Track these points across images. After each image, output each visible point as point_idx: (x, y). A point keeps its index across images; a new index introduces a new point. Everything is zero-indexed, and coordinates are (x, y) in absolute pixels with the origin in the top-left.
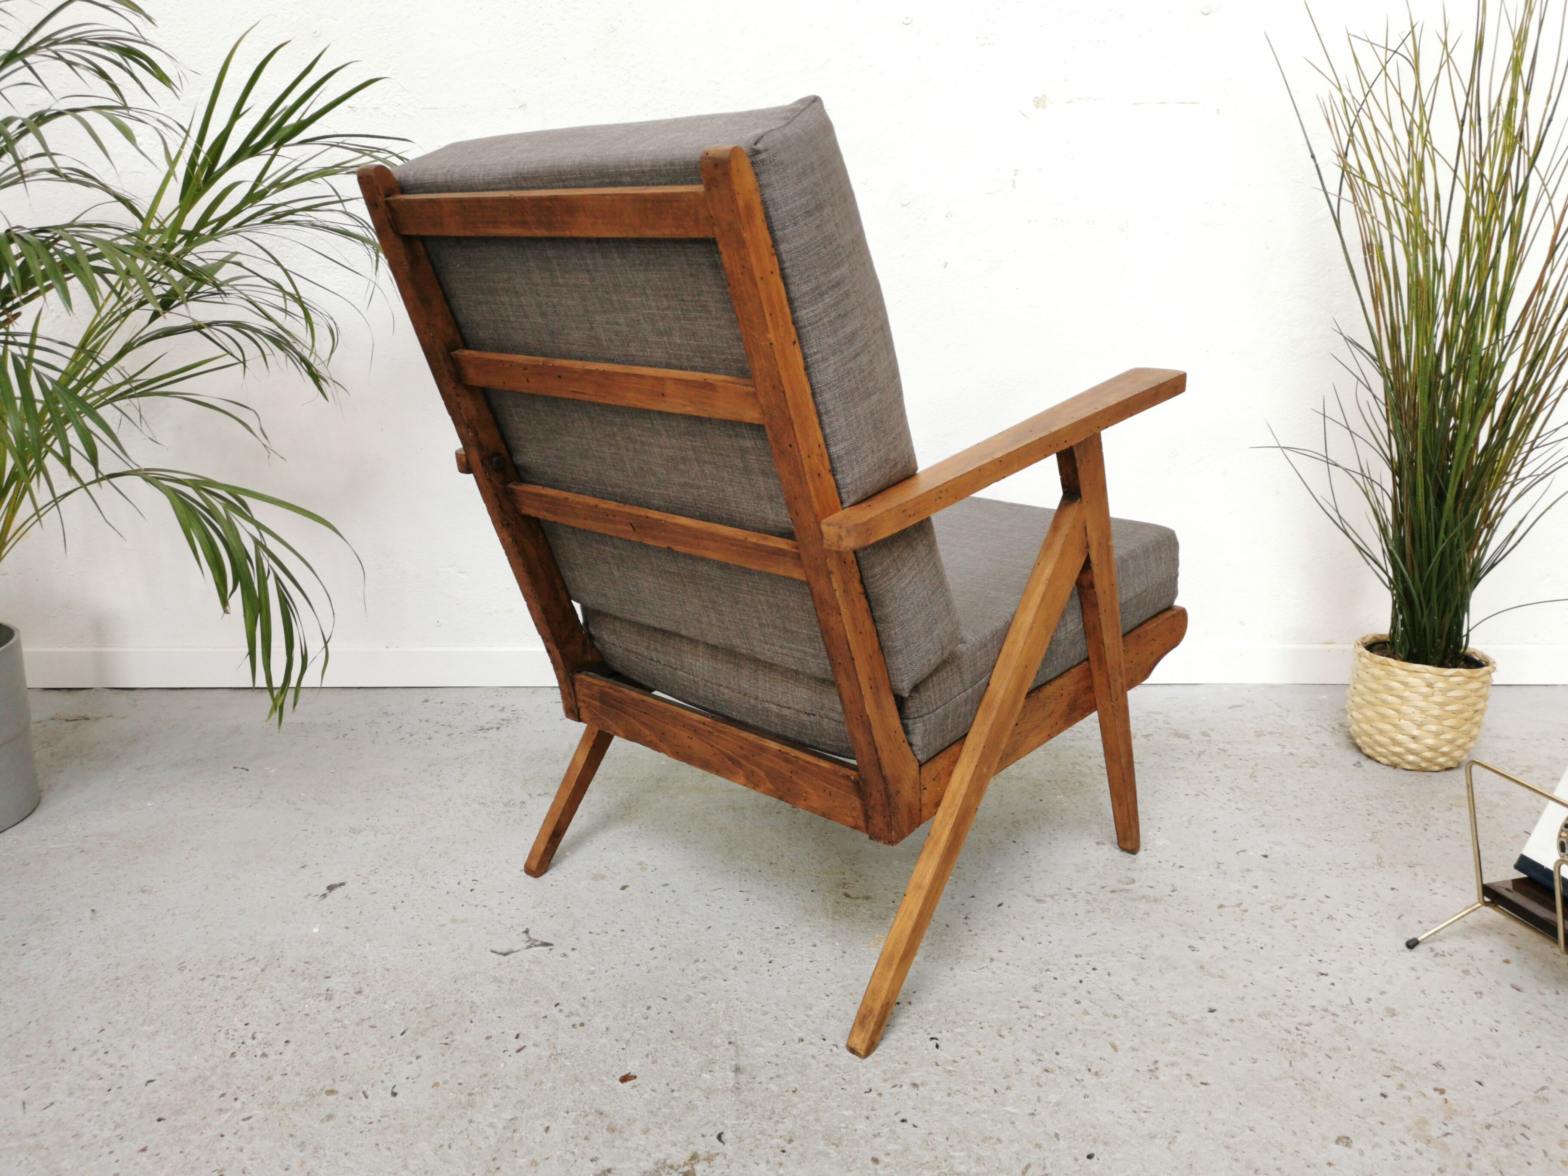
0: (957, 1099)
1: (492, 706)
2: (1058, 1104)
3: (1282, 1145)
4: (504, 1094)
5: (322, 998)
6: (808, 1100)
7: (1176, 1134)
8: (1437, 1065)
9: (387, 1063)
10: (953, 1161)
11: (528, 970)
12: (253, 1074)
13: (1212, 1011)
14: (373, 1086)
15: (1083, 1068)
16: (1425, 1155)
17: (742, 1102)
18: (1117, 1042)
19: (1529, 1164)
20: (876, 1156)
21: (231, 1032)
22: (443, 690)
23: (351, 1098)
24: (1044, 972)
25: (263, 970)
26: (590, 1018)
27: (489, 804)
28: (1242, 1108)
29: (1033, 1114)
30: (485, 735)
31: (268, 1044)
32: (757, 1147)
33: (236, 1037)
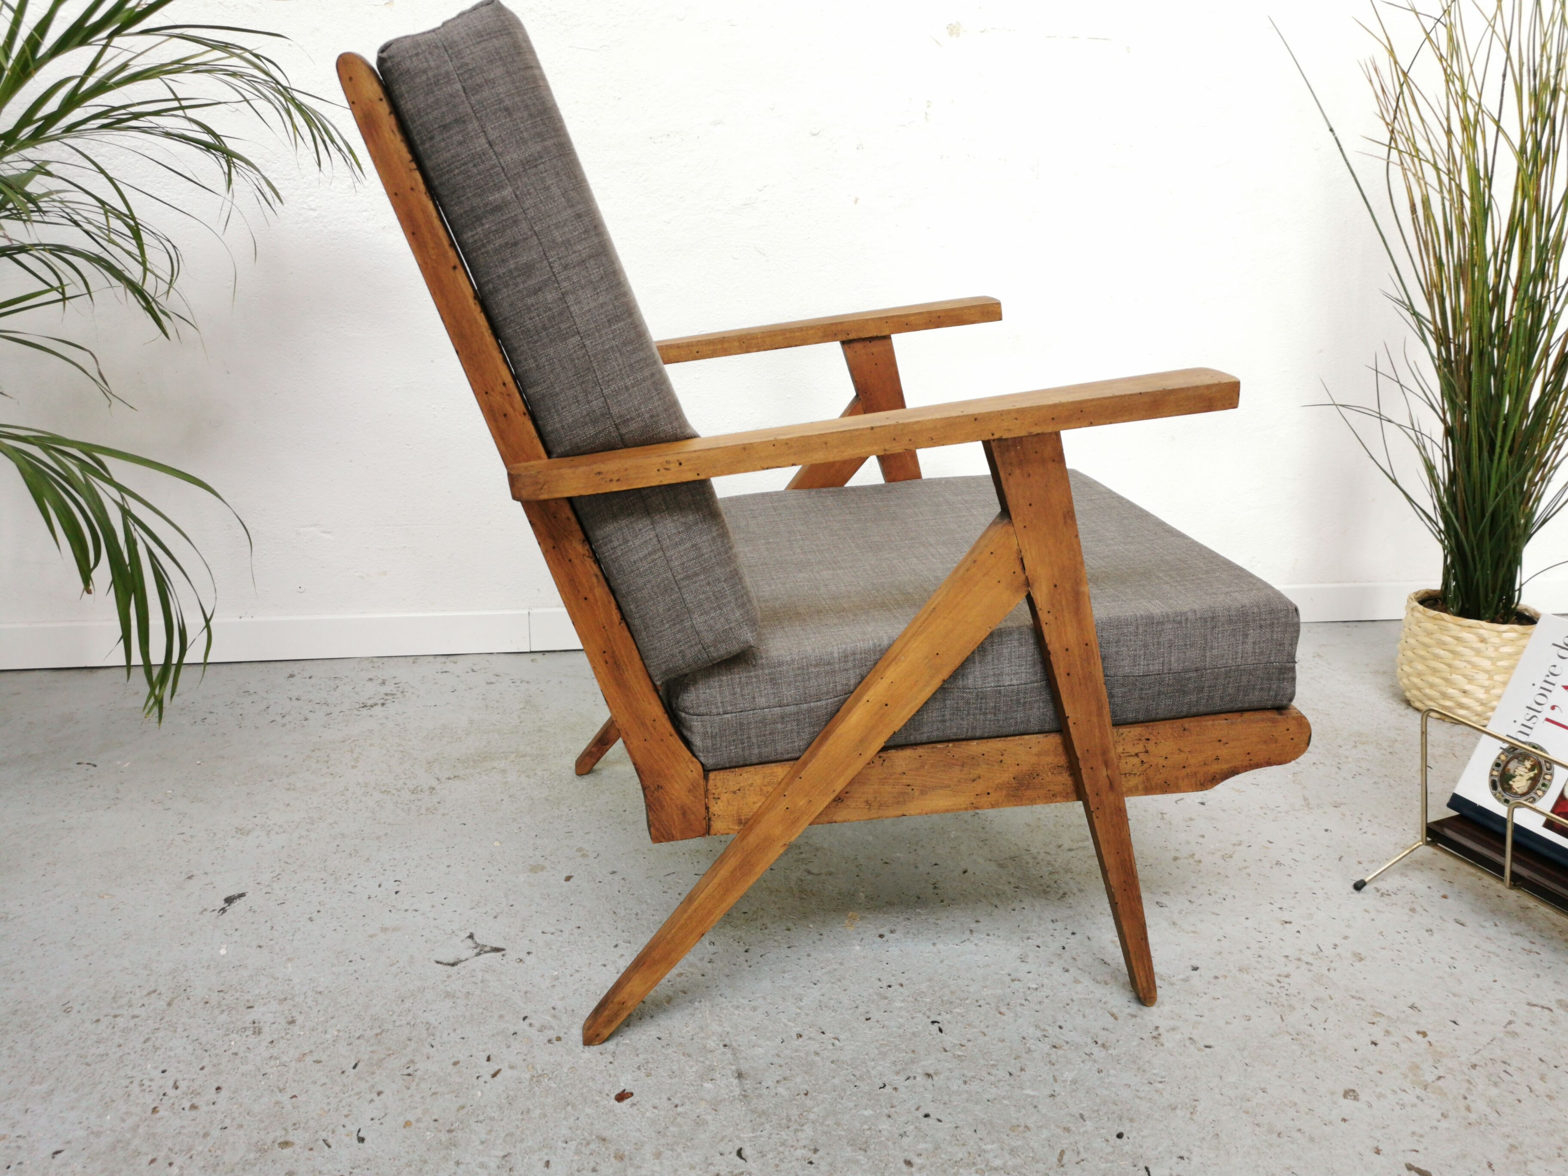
0: (974, 1086)
1: (370, 680)
2: (1074, 1082)
3: (1295, 1104)
4: (489, 1128)
5: (248, 1033)
6: (823, 1102)
7: (1195, 1103)
8: (1412, 1007)
9: (344, 1103)
10: (987, 1156)
11: (482, 981)
12: (184, 1131)
13: (1195, 969)
14: (333, 1132)
15: (1089, 1041)
16: (1426, 1101)
17: (753, 1111)
18: (1115, 1010)
19: (1519, 1101)
20: (908, 1158)
21: (147, 1083)
22: (309, 663)
23: (311, 1149)
24: (1025, 941)
25: (169, 1004)
26: (565, 1030)
27: (394, 792)
28: (1250, 1069)
29: (1053, 1095)
30: (370, 712)
31: (196, 1093)
32: (781, 1160)
33: (153, 1088)
